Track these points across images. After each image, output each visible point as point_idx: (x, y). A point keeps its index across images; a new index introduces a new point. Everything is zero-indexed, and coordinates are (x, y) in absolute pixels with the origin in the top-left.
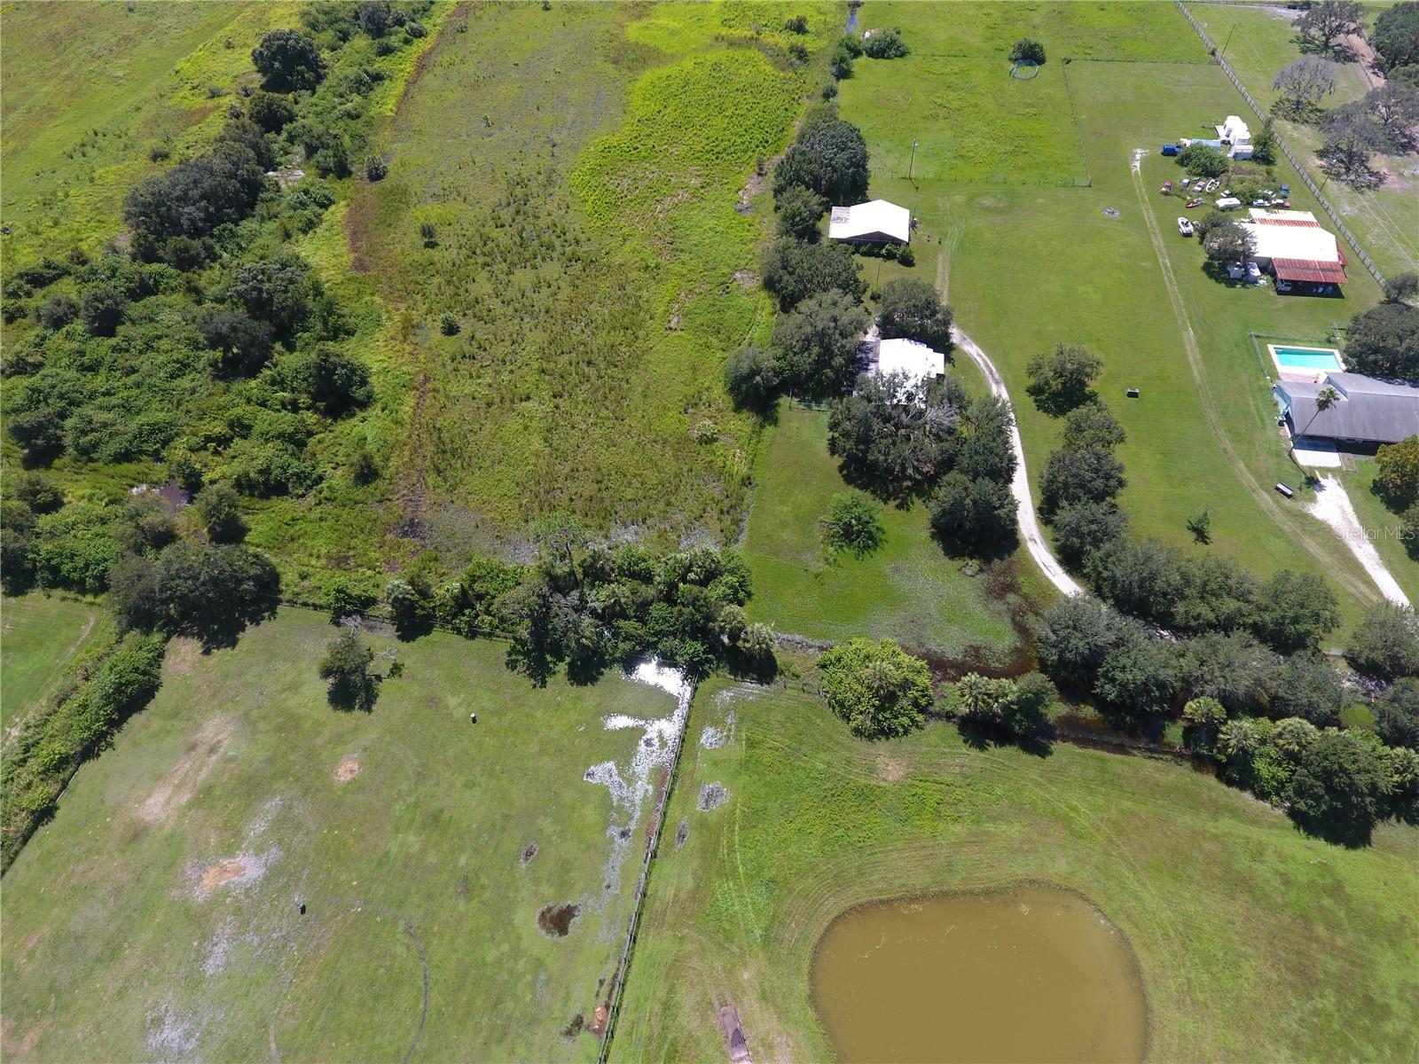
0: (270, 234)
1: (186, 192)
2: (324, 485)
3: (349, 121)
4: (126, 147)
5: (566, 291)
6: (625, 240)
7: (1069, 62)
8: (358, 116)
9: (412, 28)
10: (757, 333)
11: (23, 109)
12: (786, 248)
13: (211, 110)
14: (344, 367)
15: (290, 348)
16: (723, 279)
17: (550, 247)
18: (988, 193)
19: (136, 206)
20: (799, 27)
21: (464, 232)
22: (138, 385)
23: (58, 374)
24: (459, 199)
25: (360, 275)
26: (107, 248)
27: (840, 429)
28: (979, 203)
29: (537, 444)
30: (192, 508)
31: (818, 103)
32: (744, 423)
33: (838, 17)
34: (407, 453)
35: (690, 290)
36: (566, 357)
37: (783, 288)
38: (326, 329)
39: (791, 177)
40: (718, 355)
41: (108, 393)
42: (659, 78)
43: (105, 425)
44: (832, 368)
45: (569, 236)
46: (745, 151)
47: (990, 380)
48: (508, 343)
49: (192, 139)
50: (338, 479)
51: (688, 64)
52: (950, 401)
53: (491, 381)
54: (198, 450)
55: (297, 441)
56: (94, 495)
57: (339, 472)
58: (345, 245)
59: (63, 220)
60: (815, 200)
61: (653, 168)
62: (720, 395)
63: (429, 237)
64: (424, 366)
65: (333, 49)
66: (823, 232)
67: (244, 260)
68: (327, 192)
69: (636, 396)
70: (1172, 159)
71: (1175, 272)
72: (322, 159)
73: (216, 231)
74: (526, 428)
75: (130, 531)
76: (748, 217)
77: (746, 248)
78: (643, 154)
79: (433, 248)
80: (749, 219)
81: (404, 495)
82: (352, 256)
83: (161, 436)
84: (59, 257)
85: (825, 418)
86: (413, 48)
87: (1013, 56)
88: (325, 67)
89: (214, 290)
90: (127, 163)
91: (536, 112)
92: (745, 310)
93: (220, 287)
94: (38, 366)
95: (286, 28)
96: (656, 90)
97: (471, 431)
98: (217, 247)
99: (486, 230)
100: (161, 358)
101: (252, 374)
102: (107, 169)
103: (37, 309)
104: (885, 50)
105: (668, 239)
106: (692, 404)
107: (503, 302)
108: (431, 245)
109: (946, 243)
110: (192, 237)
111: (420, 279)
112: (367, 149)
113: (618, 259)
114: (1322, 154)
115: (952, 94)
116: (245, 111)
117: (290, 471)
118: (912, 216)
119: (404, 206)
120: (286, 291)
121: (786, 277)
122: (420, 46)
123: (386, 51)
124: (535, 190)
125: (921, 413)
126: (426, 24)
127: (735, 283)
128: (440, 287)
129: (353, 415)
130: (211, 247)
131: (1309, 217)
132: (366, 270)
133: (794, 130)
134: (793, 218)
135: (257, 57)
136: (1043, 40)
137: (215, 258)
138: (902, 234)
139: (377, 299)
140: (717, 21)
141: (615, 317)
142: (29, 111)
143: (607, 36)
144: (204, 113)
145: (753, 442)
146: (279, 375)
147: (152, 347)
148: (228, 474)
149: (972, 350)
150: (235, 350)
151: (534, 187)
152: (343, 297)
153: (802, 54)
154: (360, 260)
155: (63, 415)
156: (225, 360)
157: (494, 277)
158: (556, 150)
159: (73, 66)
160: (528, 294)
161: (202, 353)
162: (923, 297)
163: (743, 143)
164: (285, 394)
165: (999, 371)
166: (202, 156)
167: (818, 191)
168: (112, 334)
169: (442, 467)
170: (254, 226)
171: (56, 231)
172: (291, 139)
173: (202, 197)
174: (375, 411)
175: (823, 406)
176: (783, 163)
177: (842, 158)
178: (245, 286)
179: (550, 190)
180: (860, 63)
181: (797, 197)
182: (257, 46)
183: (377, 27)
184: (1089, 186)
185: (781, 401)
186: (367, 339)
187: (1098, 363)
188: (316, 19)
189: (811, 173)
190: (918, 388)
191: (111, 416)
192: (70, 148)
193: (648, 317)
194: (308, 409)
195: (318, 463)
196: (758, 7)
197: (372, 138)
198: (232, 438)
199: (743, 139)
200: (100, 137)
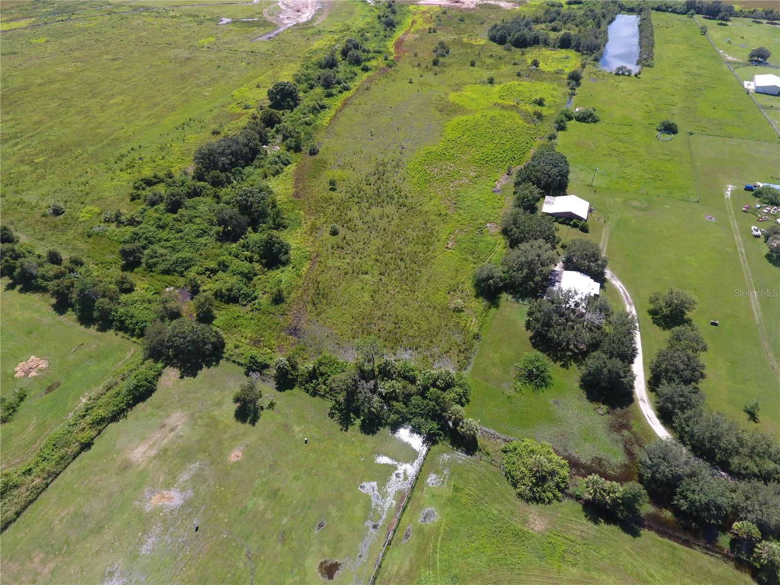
0: (258, 174)
1: (224, 151)
2: (257, 301)
3: (306, 126)
4: (202, 127)
5: (396, 221)
6: (431, 199)
7: (692, 134)
8: (310, 124)
9: (344, 86)
10: (494, 257)
11: (162, 106)
12: (517, 214)
13: (243, 115)
14: (279, 243)
15: (255, 230)
16: (480, 226)
17: (392, 198)
18: (636, 199)
19: (200, 154)
20: (540, 103)
21: (350, 185)
22: (181, 238)
23: (148, 228)
24: (351, 169)
25: (296, 199)
26: (183, 172)
27: (534, 316)
28: (630, 203)
29: (367, 298)
30: (192, 303)
31: (545, 141)
32: (479, 304)
33: (562, 100)
34: (300, 292)
35: (461, 229)
36: (390, 255)
37: (512, 235)
38: (274, 224)
39: (523, 178)
40: (471, 265)
41: (167, 240)
42: (462, 121)
43: (162, 255)
44: (534, 282)
46: (502, 162)
47: (626, 302)
48: (361, 243)
49: (232, 126)
50: (264, 300)
51: (478, 115)
52: (601, 311)
53: (349, 261)
54: (201, 274)
55: (248, 277)
56: (148, 288)
57: (265, 296)
58: (292, 184)
59: (167, 157)
60: (536, 191)
61: (452, 165)
62: (469, 287)
63: (333, 185)
64: (317, 249)
65: (305, 92)
66: (539, 208)
67: (243, 185)
68: (288, 158)
69: (423, 281)
70: (751, 193)
71: (747, 257)
72: (289, 142)
73: (233, 170)
74: (363, 289)
75: (161, 309)
76: (498, 195)
77: (495, 211)
78: (447, 157)
79: (333, 191)
80: (499, 197)
81: (294, 313)
82: (294, 190)
83: (186, 265)
84: (161, 173)
85: (526, 309)
86: (343, 95)
87: (659, 128)
88: (300, 100)
89: (225, 198)
90: (201, 134)
91: (397, 131)
92: (489, 243)
93: (229, 197)
94: (139, 223)
95: (286, 81)
96: (459, 126)
97: (335, 286)
98: (232, 178)
99: (361, 185)
100: (195, 227)
101: (234, 241)
102: (191, 136)
103: (145, 196)
104: (586, 118)
105: (454, 202)
106: (453, 290)
107: (363, 222)
108: (333, 189)
109: (609, 222)
110: (221, 171)
111: (324, 205)
112: (311, 140)
113: (426, 208)
115: (621, 145)
116: (259, 116)
117: (242, 292)
118: (590, 206)
119: (324, 169)
120: (259, 203)
121: (515, 229)
122: (347, 94)
123: (330, 95)
124: (389, 169)
125: (582, 315)
126: (351, 85)
127: (486, 229)
128: (333, 211)
129: (278, 268)
130: (229, 177)
132: (299, 197)
133: (530, 154)
134: (523, 199)
135: (270, 93)
136: (677, 121)
137: (230, 182)
138: (584, 214)
139: (301, 212)
140: (497, 96)
141: (419, 238)
142: (164, 106)
143: (439, 98)
144: (240, 115)
145: (483, 315)
146: (247, 243)
147: (192, 221)
148: (212, 288)
149: (617, 283)
150: (229, 228)
151: (389, 167)
152: (285, 209)
153: (540, 116)
154: (297, 192)
155: (144, 248)
156: (224, 232)
157: (360, 210)
158: (403, 151)
159: (188, 89)
160: (376, 220)
161: (213, 227)
162: (592, 251)
163: (501, 157)
164: (248, 253)
165: (632, 298)
166: (235, 135)
167: (539, 187)
168: (175, 212)
169: (316, 302)
170: (251, 170)
171: (162, 161)
172: (277, 132)
173: (230, 154)
174: (289, 268)
175: (526, 302)
176: (521, 170)
177: (555, 171)
178: (241, 198)
179: (397, 170)
180: (570, 124)
181: (527, 188)
182: (271, 88)
183: (327, 84)
184: (698, 202)
185: (502, 295)
186: (292, 231)
187: (694, 302)
188: (300, 78)
189: (536, 177)
190: (582, 300)
191: (165, 251)
192: (178, 125)
193: (436, 240)
194: (257, 262)
195: (256, 290)
196: (520, 91)
197: (315, 135)
198: (218, 271)
199: (502, 156)
200: (192, 121)
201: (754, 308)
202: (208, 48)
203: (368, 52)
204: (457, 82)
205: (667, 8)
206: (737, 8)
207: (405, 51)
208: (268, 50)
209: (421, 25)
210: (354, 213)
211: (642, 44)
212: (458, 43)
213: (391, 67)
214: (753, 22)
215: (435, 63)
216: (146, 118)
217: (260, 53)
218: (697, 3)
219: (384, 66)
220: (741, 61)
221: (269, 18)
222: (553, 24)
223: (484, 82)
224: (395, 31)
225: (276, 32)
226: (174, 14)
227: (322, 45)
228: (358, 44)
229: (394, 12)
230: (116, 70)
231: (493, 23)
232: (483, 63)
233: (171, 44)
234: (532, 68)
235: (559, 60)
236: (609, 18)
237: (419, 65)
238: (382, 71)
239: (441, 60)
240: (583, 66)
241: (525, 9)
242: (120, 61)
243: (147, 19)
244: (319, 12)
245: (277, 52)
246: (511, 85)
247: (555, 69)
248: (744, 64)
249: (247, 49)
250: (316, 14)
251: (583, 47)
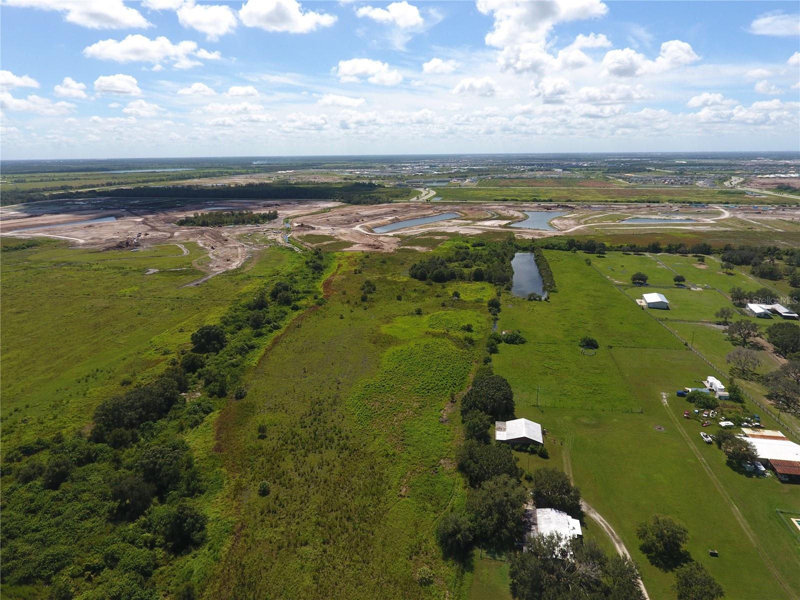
0: (172, 428)
1: (133, 404)
3: (232, 368)
4: (110, 378)
5: (338, 468)
6: (375, 438)
7: (611, 347)
8: (237, 366)
9: (274, 325)
10: (456, 501)
11: (66, 358)
12: (471, 446)
13: (162, 361)
14: (192, 517)
15: (162, 501)
16: (433, 464)
17: (331, 440)
18: (584, 415)
19: (102, 410)
20: (469, 329)
21: (282, 430)
22: (58, 524)
24: (283, 411)
25: (217, 454)
26: (77, 433)
27: (518, 577)
28: (580, 421)
29: (308, 581)
31: (481, 365)
32: (448, 570)
33: (488, 325)
34: (218, 585)
35: (413, 470)
36: (334, 514)
37: (471, 472)
38: (188, 489)
39: (469, 406)
40: (431, 515)
41: (36, 530)
42: (397, 351)
43: (24, 554)
44: (507, 528)
45: (343, 434)
46: (444, 389)
47: (613, 540)
48: (298, 503)
49: (146, 375)
51: (412, 344)
52: (592, 557)
53: (283, 530)
54: (77, 577)
55: (145, 572)
58: (213, 435)
59: (59, 416)
60: (485, 418)
61: (393, 397)
62: (432, 544)
63: (262, 432)
64: (243, 518)
65: (233, 333)
66: (492, 436)
67: (152, 443)
68: (210, 405)
69: (378, 547)
70: (684, 399)
71: (710, 466)
72: (212, 387)
73: (142, 426)
74: (302, 568)
76: (447, 426)
77: (447, 444)
78: (387, 389)
79: (263, 439)
82: (215, 442)
83: (57, 565)
84: (48, 437)
85: (506, 567)
86: (273, 334)
87: (581, 344)
88: (227, 341)
89: (129, 461)
90: (108, 386)
91: (331, 366)
92: (447, 484)
93: (133, 459)
95: (212, 324)
96: (395, 356)
97: (265, 568)
98: (139, 435)
99: (295, 429)
100: (80, 506)
101: (132, 520)
102: (96, 389)
103: (19, 470)
104: (513, 340)
105: (400, 438)
106: (415, 552)
107: (299, 475)
108: (263, 437)
109: (565, 444)
110: (127, 428)
111: (252, 458)
112: (238, 382)
113: (370, 449)
114: (769, 397)
115: (552, 363)
116: (179, 361)
117: (133, 598)
118: (543, 428)
119: (251, 414)
120: (170, 464)
121: (473, 465)
122: (277, 333)
123: (259, 335)
124: (326, 407)
125: (572, 569)
126: (281, 324)
127: (441, 466)
128: (263, 464)
129: (189, 552)
130: (137, 435)
131: (779, 434)
132: (221, 451)
133: (471, 378)
134: (474, 428)
135: (194, 337)
136: (594, 336)
137: (135, 440)
138: (538, 437)
139: (224, 470)
140: (427, 325)
141: (367, 487)
142: (69, 358)
143: (371, 331)
144: (158, 362)
145: (458, 584)
147: (77, 498)
148: (91, 598)
149: (596, 517)
150: (128, 502)
151: (326, 405)
152: (203, 468)
153: (471, 341)
154: (218, 445)
156: (119, 508)
157: (296, 458)
158: (339, 385)
159: (100, 337)
160: (314, 469)
161: (106, 503)
162: (561, 481)
163: (442, 385)
164: (149, 535)
165: (618, 533)
166: (149, 384)
167: (486, 413)
168: (56, 488)
170: (164, 423)
171: (53, 422)
172: (199, 377)
173: (141, 407)
174: (204, 550)
175: (504, 558)
176: (465, 397)
177: (499, 395)
178: (147, 461)
179: (335, 407)
180: (501, 346)
181: (475, 416)
182: (196, 331)
183: (257, 324)
184: (642, 413)
185: (475, 552)
186: (211, 497)
187: (684, 531)
188: (228, 320)
189: (482, 402)
190: (568, 546)
191: (30, 548)
192: (81, 378)
193: (387, 487)
194: (160, 546)
195: (155, 591)
196: (447, 320)
197: (242, 377)
198: (104, 567)
199: (442, 383)
200: (99, 372)
201: (744, 528)
202: (130, 296)
203: (298, 292)
204: (387, 315)
205: (553, 246)
206: (607, 244)
207: (334, 290)
208: (195, 296)
209: (347, 267)
210: (288, 464)
211: (543, 274)
212: (383, 281)
213: (320, 305)
214: (624, 254)
215: (364, 299)
216: (43, 372)
217: (186, 299)
218: (576, 242)
219: (314, 304)
220: (626, 283)
221: (198, 267)
222: (464, 262)
223: (412, 314)
224: (322, 274)
225: (205, 279)
226: (97, 267)
227: (250, 288)
228: (287, 287)
229: (321, 258)
230: (19, 322)
231: (412, 264)
232: (409, 297)
233: (89, 295)
234: (454, 299)
235: (477, 291)
236: (510, 256)
237: (348, 302)
238: (314, 309)
239: (369, 296)
240: (499, 295)
241: (438, 252)
242: (26, 314)
244: (248, 261)
245: (204, 297)
246: (438, 315)
247: (474, 299)
248: (630, 286)
249: (172, 296)
250: (245, 262)
251: (495, 279)
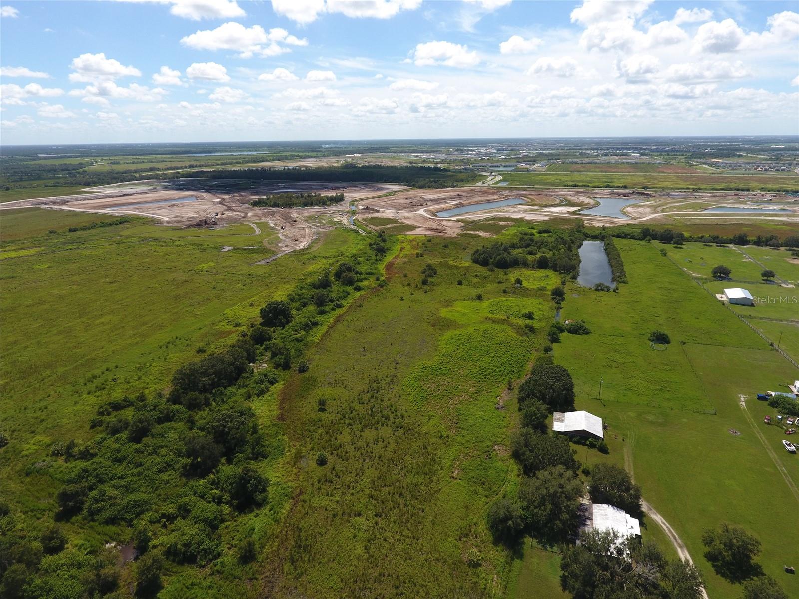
0: (241, 395)
1: (206, 370)
2: (219, 560)
3: (296, 343)
4: (187, 345)
5: (393, 446)
6: (430, 419)
7: (684, 344)
8: (301, 341)
9: (336, 304)
10: (508, 488)
11: (150, 325)
12: (527, 434)
13: (233, 332)
14: (255, 479)
15: (229, 462)
16: (487, 449)
17: (387, 418)
18: (649, 413)
19: (180, 374)
20: (530, 316)
21: (341, 405)
22: (140, 474)
23: (102, 461)
24: (342, 387)
25: (280, 423)
26: (158, 394)
27: (569, 569)
28: (645, 418)
29: (360, 550)
30: (135, 565)
31: (541, 354)
32: (497, 554)
33: (550, 313)
34: (276, 544)
35: (467, 454)
36: (387, 489)
37: (525, 460)
38: (253, 453)
39: (527, 394)
41: (122, 478)
42: (455, 335)
43: (111, 498)
44: (560, 520)
45: (398, 413)
46: (501, 376)
47: (675, 544)
48: (353, 475)
49: (219, 344)
50: (229, 557)
52: (651, 559)
53: (338, 499)
54: (154, 523)
55: (212, 525)
56: (83, 545)
57: (231, 552)
58: (277, 405)
59: (143, 378)
60: (543, 407)
61: (449, 380)
62: (482, 527)
63: (322, 405)
64: (301, 484)
65: (298, 310)
66: (549, 427)
67: (222, 408)
68: (275, 376)
69: (428, 523)
70: (765, 403)
72: (278, 360)
73: (214, 391)
74: (354, 537)
75: (93, 577)
76: (503, 413)
77: (502, 431)
78: (444, 372)
79: (323, 412)
80: (504, 414)
81: (266, 577)
82: (279, 412)
83: (138, 510)
84: (133, 396)
85: (558, 559)
86: (335, 312)
87: (651, 339)
88: (292, 317)
89: (201, 422)
90: (185, 353)
91: (390, 346)
92: (500, 470)
93: (205, 421)
94: (94, 455)
95: (279, 300)
96: (453, 340)
97: (320, 533)
98: (211, 399)
99: (354, 405)
100: (158, 459)
101: (203, 476)
102: (175, 355)
103: (109, 423)
104: (577, 330)
105: (455, 421)
106: (465, 534)
107: (355, 448)
108: (322, 410)
109: (628, 441)
110: (201, 392)
111: (312, 429)
112: (301, 357)
113: (425, 430)
115: (618, 356)
116: (249, 334)
117: (202, 547)
118: (604, 422)
119: (313, 387)
120: (238, 429)
121: (528, 453)
122: (339, 312)
123: (322, 313)
124: (383, 385)
125: (628, 568)
126: (344, 303)
127: (494, 452)
128: (321, 435)
129: (251, 511)
130: (209, 399)
132: (284, 420)
133: (530, 366)
134: (532, 416)
135: (263, 312)
136: (665, 331)
137: (208, 404)
138: (598, 431)
139: (286, 438)
140: (487, 311)
141: (419, 466)
142: (152, 326)
143: (430, 314)
144: (230, 333)
145: (506, 570)
146: (218, 478)
147: (156, 452)
148: (165, 542)
149: (657, 518)
150: (199, 460)
152: (267, 434)
153: (532, 329)
154: (282, 414)
155: (91, 488)
156: (192, 465)
157: (352, 433)
158: (397, 366)
159: (180, 308)
160: (370, 445)
161: (181, 459)
162: (620, 477)
163: (500, 371)
164: (217, 491)
165: (681, 537)
166: (221, 353)
167: (545, 402)
168: (139, 442)
169: (295, 558)
170: (234, 390)
171: (138, 382)
172: (266, 349)
173: (213, 374)
174: (266, 510)
175: (555, 549)
176: (523, 385)
177: (558, 385)
178: (217, 424)
179: (391, 386)
180: (564, 336)
181: (533, 405)
182: (264, 306)
183: (320, 302)
184: (715, 414)
185: (526, 540)
186: (273, 462)
187: (757, 542)
188: (294, 297)
189: (540, 392)
190: (625, 545)
191: (116, 492)
192: (162, 344)
193: (440, 468)
194: (227, 503)
195: (220, 543)
196: (508, 307)
197: (305, 352)
198: (177, 517)
199: (500, 369)
200: (178, 340)
202: (207, 271)
203: (361, 273)
204: (447, 299)
205: (626, 235)
206: (686, 234)
207: (396, 273)
208: (265, 273)
209: (408, 249)
210: (345, 437)
211: (613, 264)
212: (445, 264)
213: (382, 286)
214: (704, 245)
215: (425, 282)
216: (131, 337)
217: (257, 275)
218: (651, 230)
219: (376, 285)
220: (706, 277)
221: (269, 246)
222: (528, 248)
223: (472, 299)
224: (385, 256)
225: (274, 257)
226: (179, 243)
227: (315, 268)
228: (351, 267)
229: (384, 241)
230: (112, 291)
231: (475, 249)
232: (470, 282)
233: (171, 268)
234: (516, 285)
235: (540, 278)
236: (577, 243)
237: (409, 284)
238: (374, 291)
239: (430, 279)
240: (564, 283)
241: (501, 237)
242: (117, 283)
243: (153, 248)
244: (315, 241)
245: (273, 274)
246: (499, 301)
247: (537, 286)
248: (709, 279)
249: (244, 272)
250: (312, 243)
251: (560, 267)
